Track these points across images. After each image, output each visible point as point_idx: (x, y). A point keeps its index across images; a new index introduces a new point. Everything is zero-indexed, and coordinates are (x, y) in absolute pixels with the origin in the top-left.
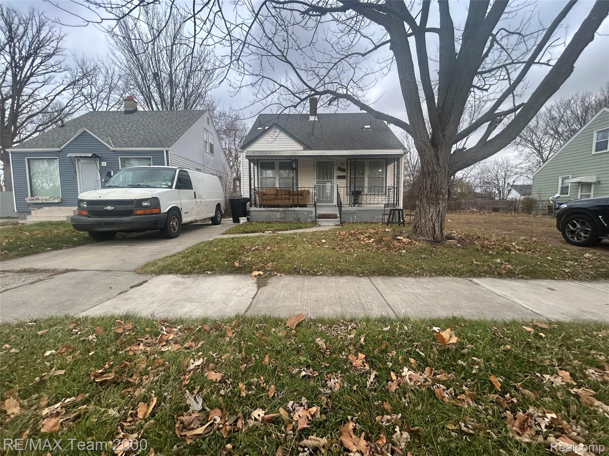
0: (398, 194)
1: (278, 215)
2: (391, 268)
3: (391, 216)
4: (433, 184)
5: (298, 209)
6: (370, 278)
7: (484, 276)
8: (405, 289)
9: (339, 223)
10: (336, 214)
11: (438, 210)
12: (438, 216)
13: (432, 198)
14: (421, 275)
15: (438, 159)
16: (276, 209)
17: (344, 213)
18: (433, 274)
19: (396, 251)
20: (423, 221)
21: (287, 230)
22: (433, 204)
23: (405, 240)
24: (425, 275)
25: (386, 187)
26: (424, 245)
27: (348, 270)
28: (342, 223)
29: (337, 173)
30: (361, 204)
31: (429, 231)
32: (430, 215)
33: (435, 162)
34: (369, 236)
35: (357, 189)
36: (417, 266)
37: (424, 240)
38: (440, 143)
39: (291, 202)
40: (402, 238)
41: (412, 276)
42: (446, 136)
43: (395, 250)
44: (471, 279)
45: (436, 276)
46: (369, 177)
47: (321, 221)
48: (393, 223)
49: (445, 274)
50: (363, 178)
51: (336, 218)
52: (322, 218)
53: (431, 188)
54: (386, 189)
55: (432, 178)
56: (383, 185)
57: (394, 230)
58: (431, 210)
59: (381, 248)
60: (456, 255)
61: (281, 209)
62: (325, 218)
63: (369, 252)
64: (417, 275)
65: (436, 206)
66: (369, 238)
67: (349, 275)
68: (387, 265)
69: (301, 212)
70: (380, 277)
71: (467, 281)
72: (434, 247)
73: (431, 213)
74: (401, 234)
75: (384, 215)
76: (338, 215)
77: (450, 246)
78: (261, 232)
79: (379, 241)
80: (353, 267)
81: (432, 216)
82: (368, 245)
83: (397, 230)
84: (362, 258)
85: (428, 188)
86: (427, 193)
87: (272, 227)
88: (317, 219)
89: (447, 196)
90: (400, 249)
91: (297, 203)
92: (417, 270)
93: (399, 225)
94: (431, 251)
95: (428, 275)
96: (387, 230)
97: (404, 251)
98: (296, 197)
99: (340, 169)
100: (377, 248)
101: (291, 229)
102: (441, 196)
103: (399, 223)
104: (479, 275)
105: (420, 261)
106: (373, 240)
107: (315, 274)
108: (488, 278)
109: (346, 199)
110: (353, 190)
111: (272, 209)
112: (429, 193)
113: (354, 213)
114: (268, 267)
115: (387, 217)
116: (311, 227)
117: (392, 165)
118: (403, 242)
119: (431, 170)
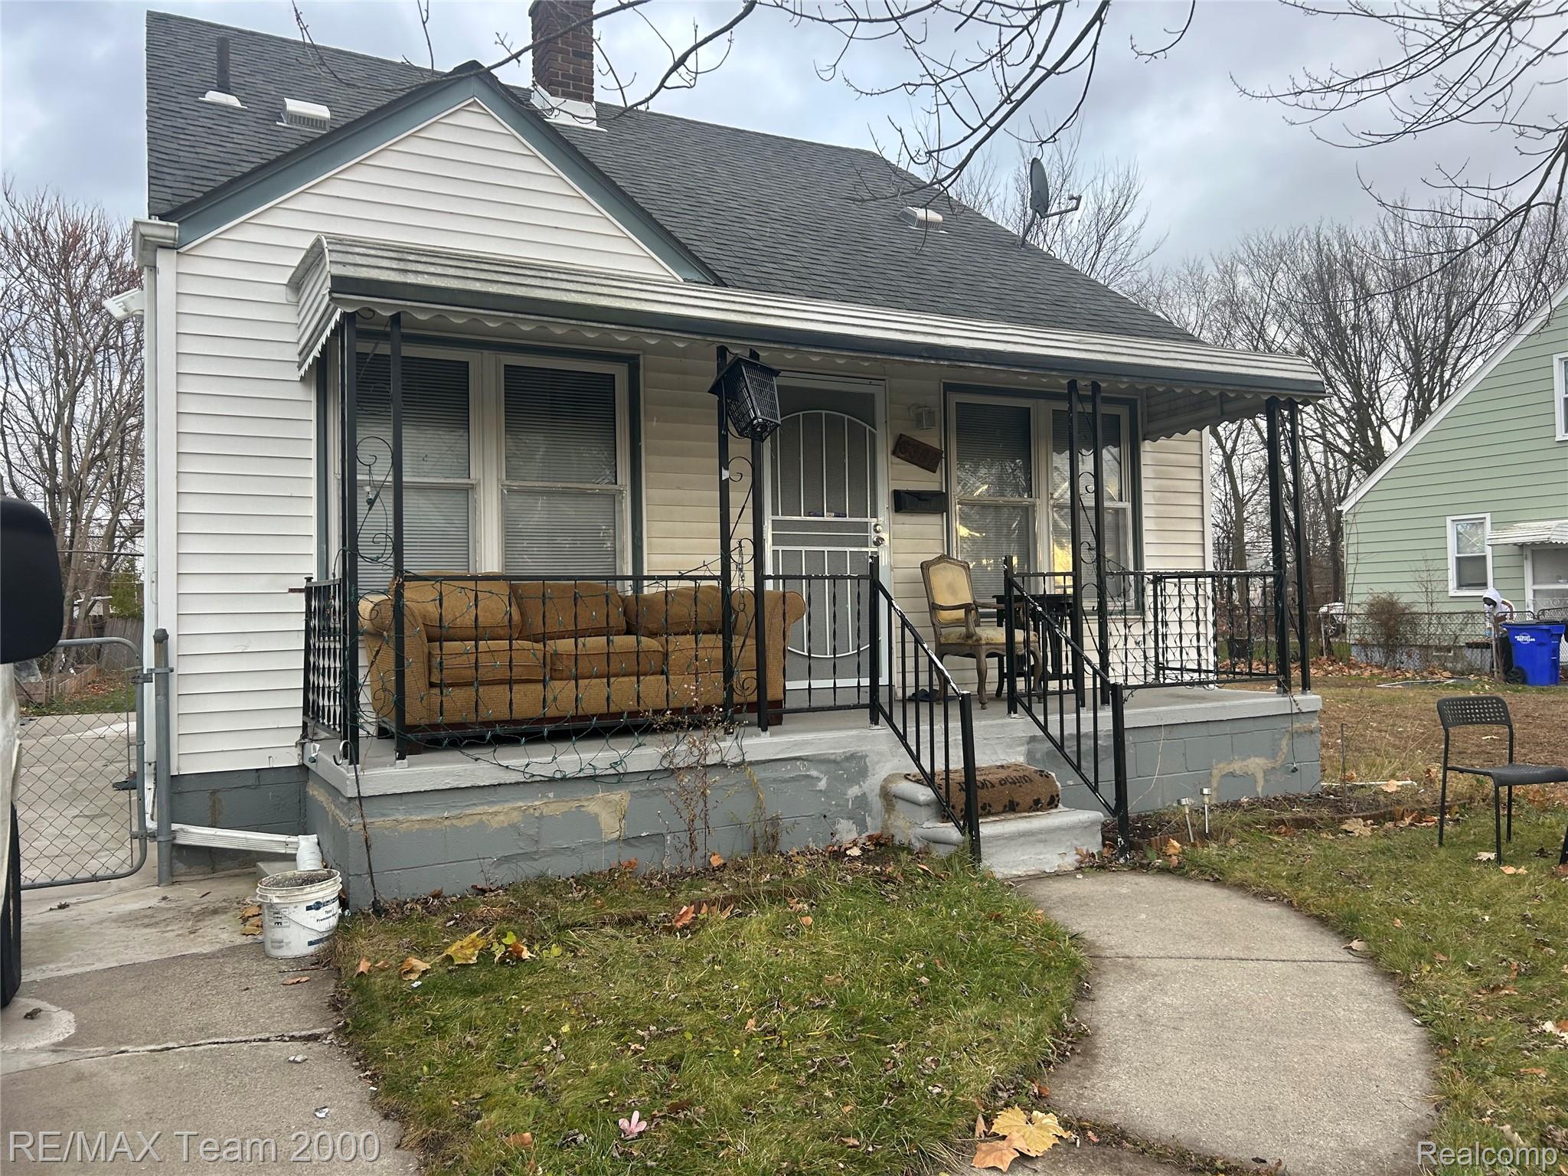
1: (611, 817)
5: (765, 746)
16: (597, 756)
29: (891, 474)
46: (1053, 508)
50: (1029, 512)
51: (1056, 801)
61: (645, 755)
99: (908, 450)
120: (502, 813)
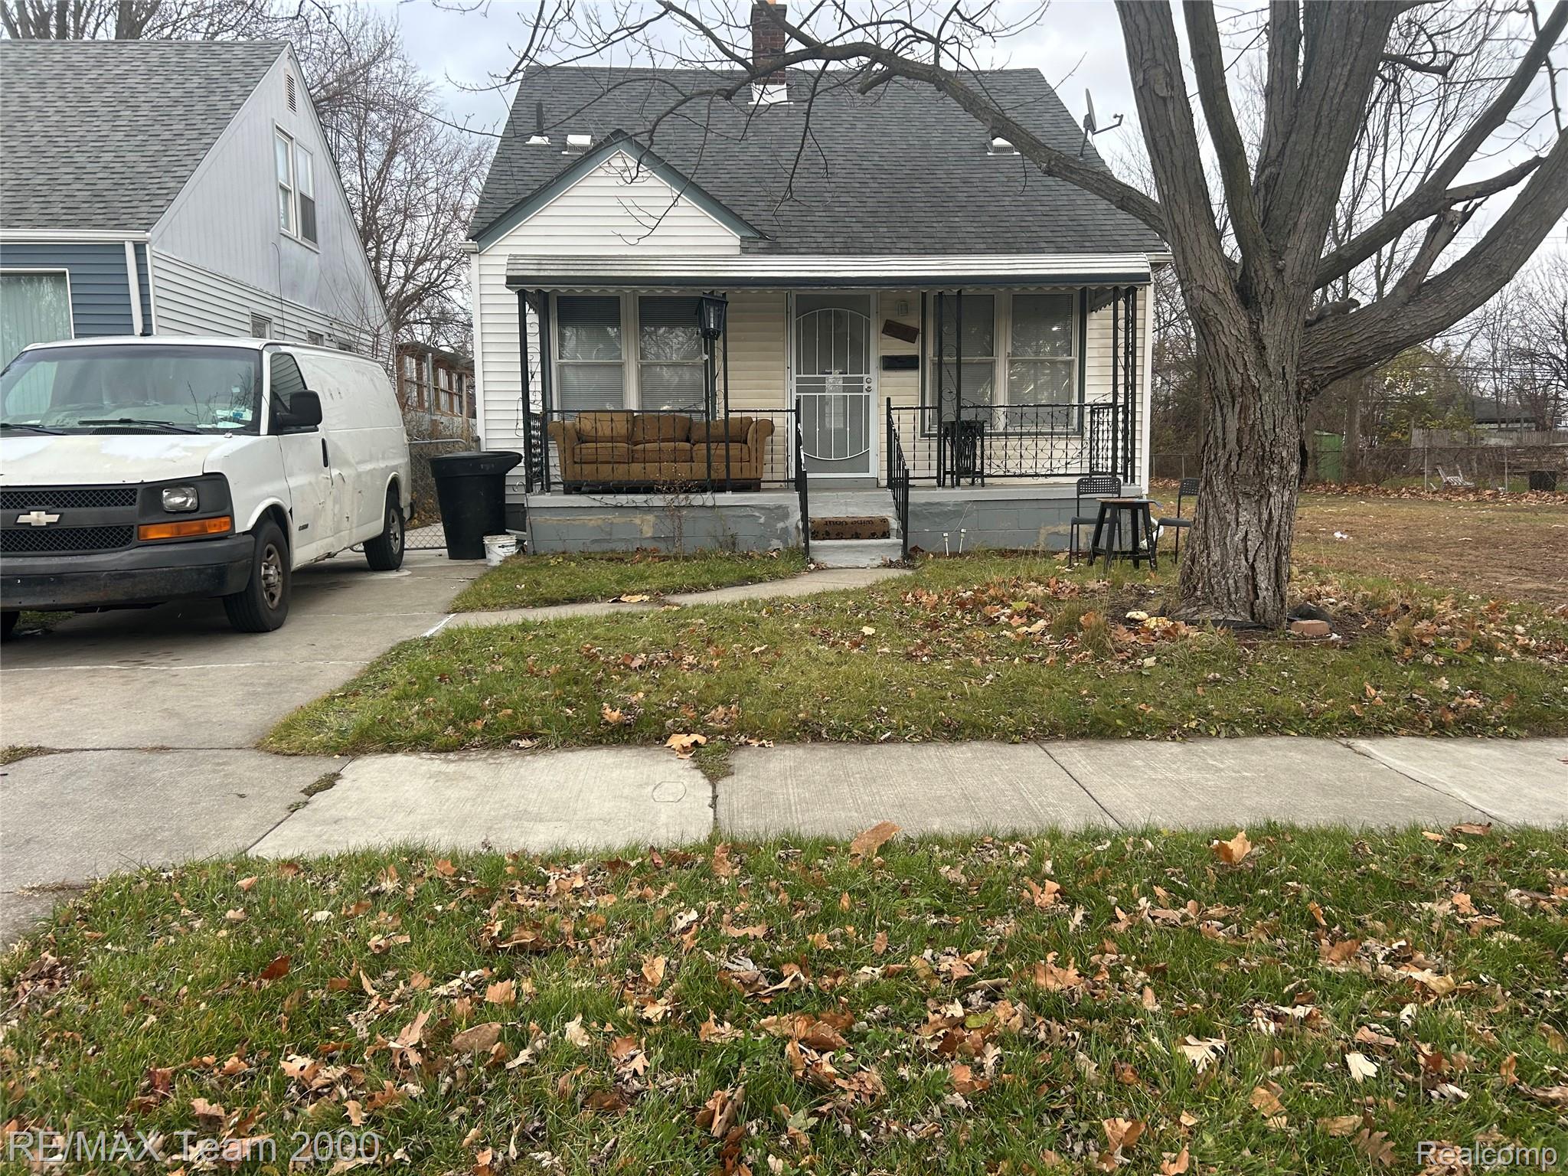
0: (1130, 436)
1: (647, 526)
2: (1107, 714)
3: (1106, 526)
4: (1247, 429)
5: (727, 498)
6: (1045, 746)
7: (1393, 734)
8: (1150, 773)
9: (896, 556)
10: (884, 521)
11: (1265, 516)
12: (1266, 536)
13: (1246, 477)
14: (1202, 735)
15: (1261, 348)
16: (639, 499)
17: (915, 514)
18: (1238, 730)
19: (1123, 662)
20: (1216, 556)
21: (704, 588)
22: (1247, 495)
23: (1152, 623)
24: (1214, 733)
25: (1081, 407)
26: (1215, 637)
27: (974, 726)
28: (910, 555)
29: (881, 346)
30: (981, 475)
31: (1237, 588)
32: (1240, 535)
33: (1250, 356)
34: (1029, 610)
35: (967, 416)
36: (1190, 707)
37: (1216, 623)
38: (1268, 295)
39: (700, 470)
40: (1142, 615)
41: (1174, 738)
42: (1287, 274)
43: (1122, 657)
44: (1351, 741)
45: (1248, 735)
46: (1012, 363)
47: (825, 550)
48: (1111, 554)
49: (1275, 728)
50: (991, 366)
51: (886, 535)
52: (827, 536)
53: (1239, 441)
54: (1081, 416)
55: (1244, 409)
56: (1070, 396)
57: (1116, 585)
58: (1244, 516)
59: (1072, 652)
60: (1315, 671)
61: (657, 500)
62: (839, 536)
63: (1034, 666)
64: (1187, 735)
65: (1258, 502)
66: (1030, 615)
67: (977, 739)
68: (1095, 705)
69: (738, 512)
70: (1074, 744)
71: (1339, 747)
72: (1250, 647)
73: (1243, 528)
74: (1141, 597)
75: (1077, 522)
76: (894, 524)
77: (1302, 643)
78: (605, 597)
79: (1066, 628)
80: (987, 715)
81: (1245, 539)
82: (1027, 641)
83: (1127, 585)
84: (1014, 685)
85: (1232, 444)
86: (1229, 460)
87: (642, 578)
88: (812, 543)
89: (1295, 469)
90: (1136, 654)
91: (723, 476)
92: (1190, 720)
93: (1136, 565)
94: (1239, 659)
95: (1223, 735)
96: (1093, 585)
97: (1150, 662)
98: (719, 450)
99: (892, 329)
100: (1061, 653)
101: (719, 586)
102: (1275, 470)
103: (1136, 556)
104: (1375, 729)
105: (1199, 691)
106: (1042, 623)
107: (869, 739)
108: (1403, 740)
109: (922, 454)
110: (949, 417)
111: (623, 499)
112: (1235, 459)
113: (957, 512)
114: (713, 720)
115: (1087, 531)
116: (793, 575)
117: (1108, 311)
118: (1148, 630)
119: (1238, 382)
120: (594, 520)
